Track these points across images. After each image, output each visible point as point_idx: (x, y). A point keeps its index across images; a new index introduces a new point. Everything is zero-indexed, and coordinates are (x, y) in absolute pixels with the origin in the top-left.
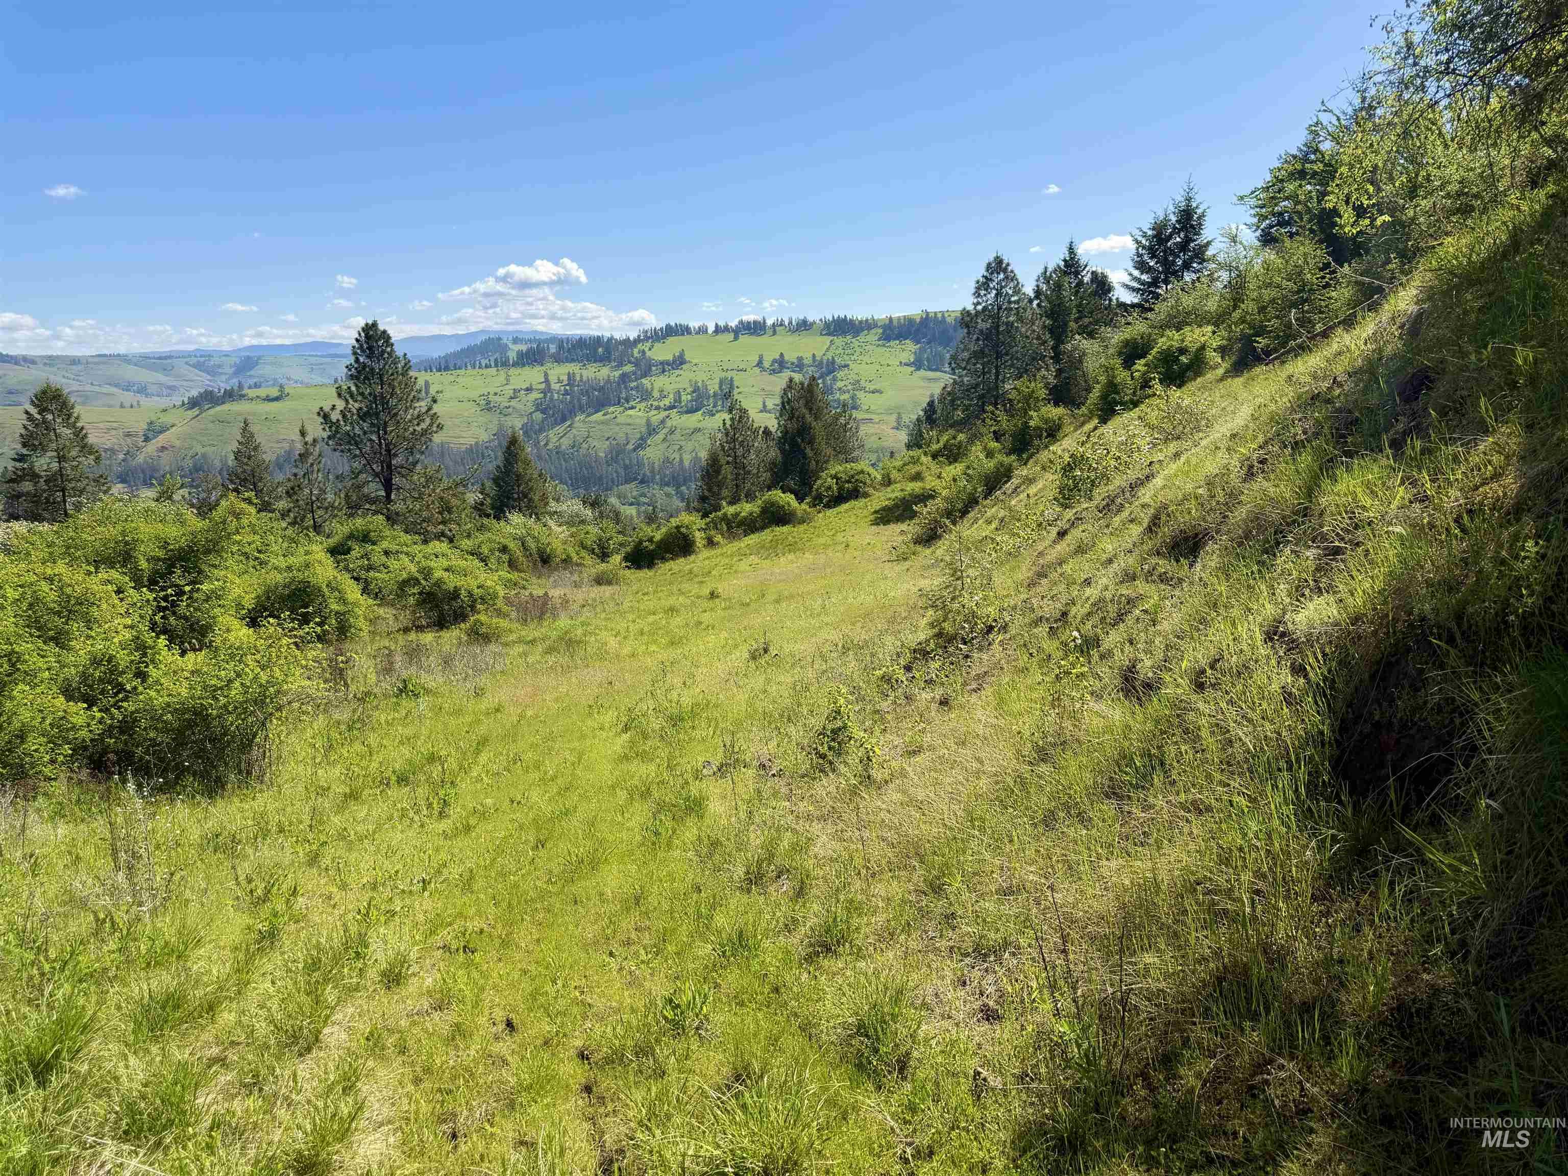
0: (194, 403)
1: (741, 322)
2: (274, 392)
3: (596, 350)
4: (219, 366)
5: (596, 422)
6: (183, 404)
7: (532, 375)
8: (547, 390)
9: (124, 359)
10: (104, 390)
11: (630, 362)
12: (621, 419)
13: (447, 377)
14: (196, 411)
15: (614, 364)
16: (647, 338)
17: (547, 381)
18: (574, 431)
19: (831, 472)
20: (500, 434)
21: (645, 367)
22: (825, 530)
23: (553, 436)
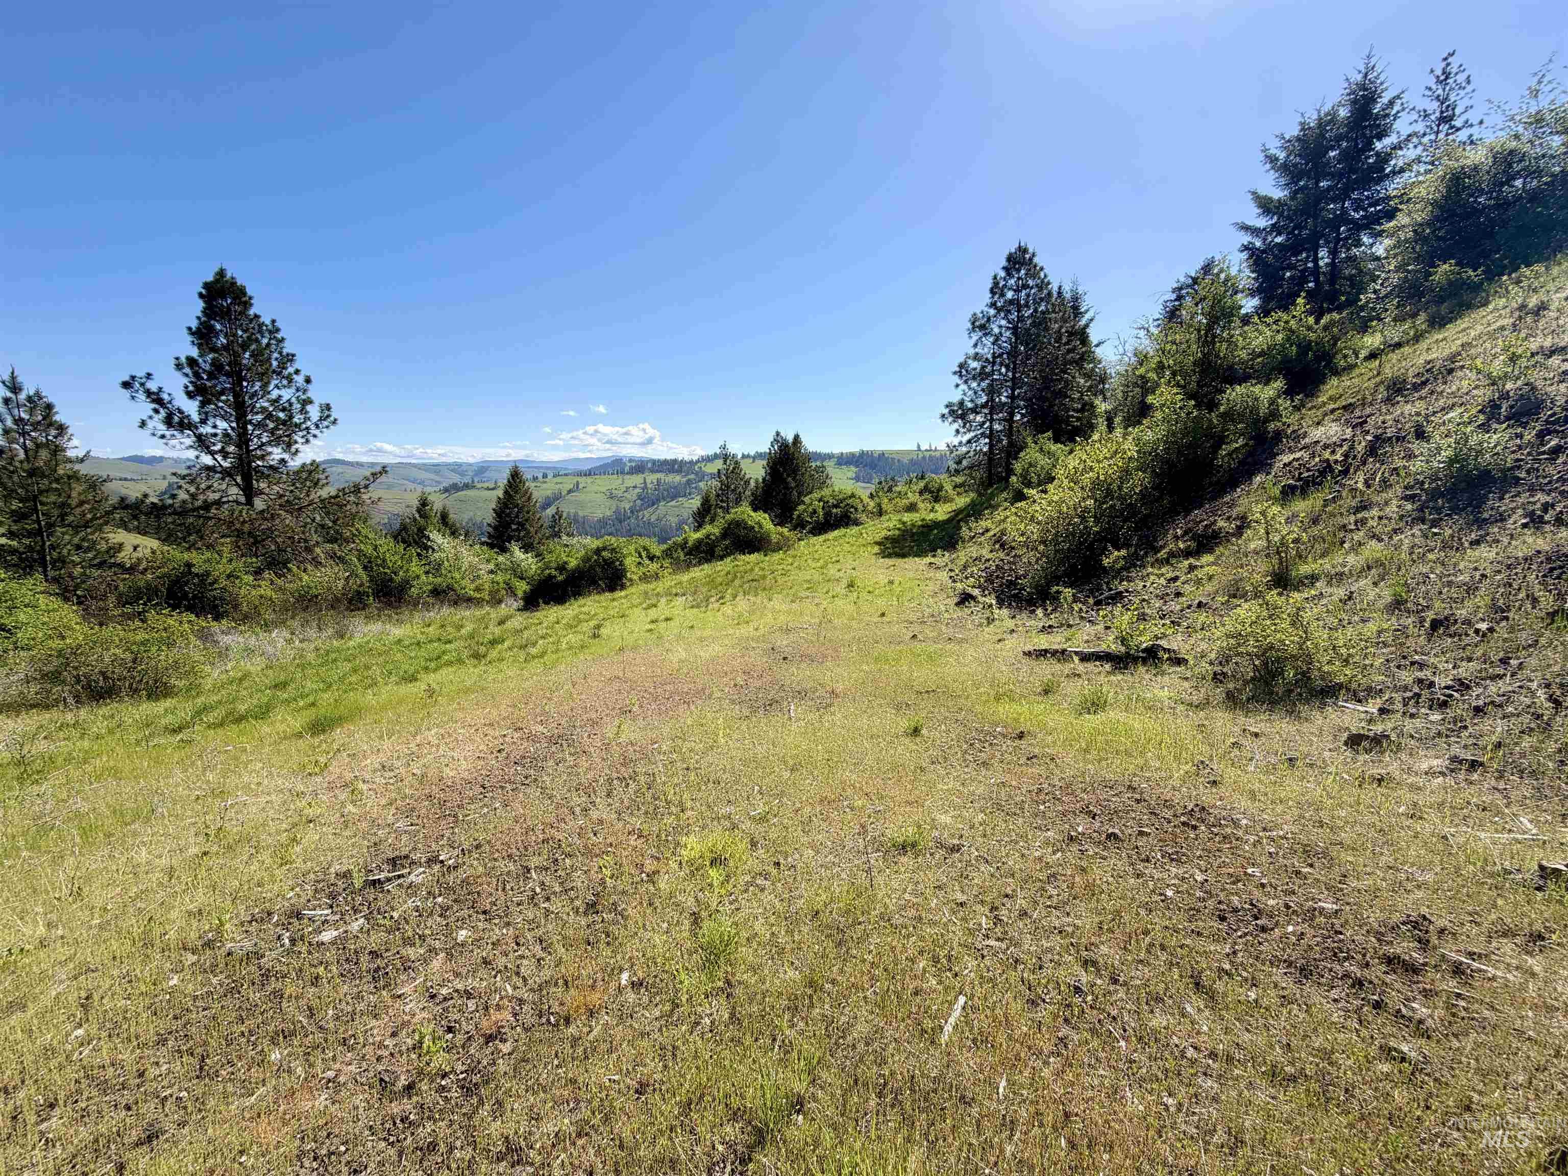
0: (446, 490)
1: (756, 453)
2: (491, 485)
4: (466, 471)
5: (672, 507)
6: (440, 491)
7: (637, 479)
8: (645, 487)
9: (414, 466)
10: (398, 482)
11: (692, 473)
12: (686, 505)
13: (589, 480)
14: (446, 495)
15: (684, 474)
16: (703, 460)
17: (645, 482)
18: (659, 511)
19: (816, 495)
20: (617, 512)
21: (701, 476)
22: (809, 561)
23: (648, 514)
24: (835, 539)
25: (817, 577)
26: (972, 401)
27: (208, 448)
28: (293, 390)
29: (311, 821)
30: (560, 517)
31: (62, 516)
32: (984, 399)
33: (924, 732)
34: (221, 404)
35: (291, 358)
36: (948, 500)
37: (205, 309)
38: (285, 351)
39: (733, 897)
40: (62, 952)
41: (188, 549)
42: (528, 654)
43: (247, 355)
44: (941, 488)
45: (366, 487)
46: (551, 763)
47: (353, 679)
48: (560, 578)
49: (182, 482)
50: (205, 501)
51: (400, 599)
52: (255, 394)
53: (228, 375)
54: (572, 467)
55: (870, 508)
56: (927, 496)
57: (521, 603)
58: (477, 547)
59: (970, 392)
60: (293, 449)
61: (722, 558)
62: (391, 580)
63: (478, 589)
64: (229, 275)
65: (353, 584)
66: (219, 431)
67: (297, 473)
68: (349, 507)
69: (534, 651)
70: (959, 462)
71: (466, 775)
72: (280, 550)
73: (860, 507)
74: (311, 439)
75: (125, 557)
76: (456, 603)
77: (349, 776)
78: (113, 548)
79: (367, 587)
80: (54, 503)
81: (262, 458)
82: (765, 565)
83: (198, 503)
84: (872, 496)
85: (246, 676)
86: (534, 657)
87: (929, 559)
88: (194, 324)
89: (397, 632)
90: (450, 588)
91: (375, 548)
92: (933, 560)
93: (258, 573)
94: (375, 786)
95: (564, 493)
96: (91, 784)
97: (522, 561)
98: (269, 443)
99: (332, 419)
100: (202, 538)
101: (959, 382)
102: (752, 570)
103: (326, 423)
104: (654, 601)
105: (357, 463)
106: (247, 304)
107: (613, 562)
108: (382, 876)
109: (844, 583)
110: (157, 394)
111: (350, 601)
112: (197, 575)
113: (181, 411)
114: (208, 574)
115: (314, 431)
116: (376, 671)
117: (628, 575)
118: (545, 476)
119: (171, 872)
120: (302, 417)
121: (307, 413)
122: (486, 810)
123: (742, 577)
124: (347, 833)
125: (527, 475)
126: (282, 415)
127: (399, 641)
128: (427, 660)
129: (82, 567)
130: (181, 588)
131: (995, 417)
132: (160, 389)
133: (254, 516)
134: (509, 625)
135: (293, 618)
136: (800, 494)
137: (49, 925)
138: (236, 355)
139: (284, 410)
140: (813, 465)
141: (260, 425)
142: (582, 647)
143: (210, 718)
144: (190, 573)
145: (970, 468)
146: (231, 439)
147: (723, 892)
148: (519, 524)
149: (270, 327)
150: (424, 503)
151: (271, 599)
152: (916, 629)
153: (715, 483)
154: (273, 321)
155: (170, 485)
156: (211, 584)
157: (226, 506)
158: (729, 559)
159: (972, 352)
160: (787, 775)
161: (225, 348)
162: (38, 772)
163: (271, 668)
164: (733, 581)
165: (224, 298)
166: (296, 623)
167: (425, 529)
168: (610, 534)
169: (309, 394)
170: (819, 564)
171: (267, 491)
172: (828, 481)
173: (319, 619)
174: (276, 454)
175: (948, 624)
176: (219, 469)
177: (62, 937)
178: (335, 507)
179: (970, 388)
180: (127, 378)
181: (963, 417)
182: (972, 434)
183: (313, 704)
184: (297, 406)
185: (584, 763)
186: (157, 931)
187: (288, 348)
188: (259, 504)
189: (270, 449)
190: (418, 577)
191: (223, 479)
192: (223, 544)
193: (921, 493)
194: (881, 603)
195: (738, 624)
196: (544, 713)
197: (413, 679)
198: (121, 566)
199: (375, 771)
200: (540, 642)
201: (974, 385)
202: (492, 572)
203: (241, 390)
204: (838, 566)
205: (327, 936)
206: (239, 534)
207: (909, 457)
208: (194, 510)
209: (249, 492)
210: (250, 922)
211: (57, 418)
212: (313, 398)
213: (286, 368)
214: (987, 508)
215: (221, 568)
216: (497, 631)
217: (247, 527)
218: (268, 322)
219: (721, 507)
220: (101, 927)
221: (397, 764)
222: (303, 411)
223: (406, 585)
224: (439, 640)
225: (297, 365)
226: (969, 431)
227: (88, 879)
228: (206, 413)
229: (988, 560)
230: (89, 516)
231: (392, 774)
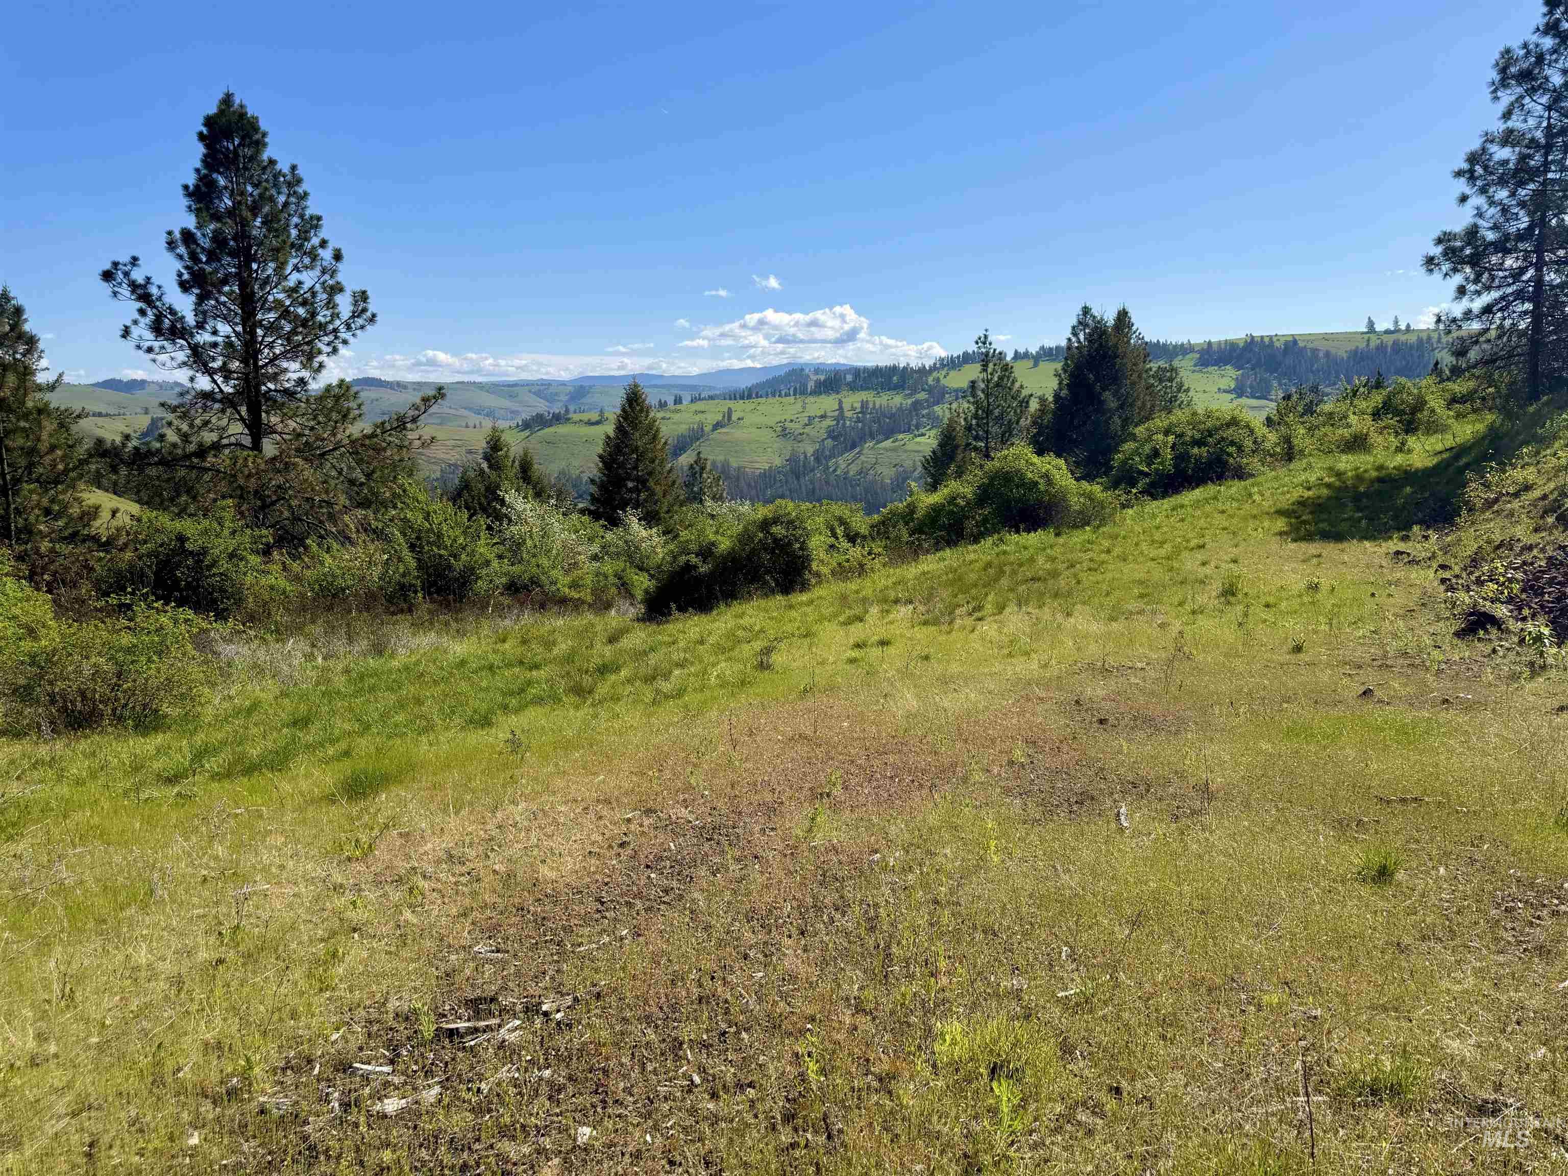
0: (526, 425)
1: (1042, 348)
2: (595, 417)
3: (891, 378)
4: (556, 394)
5: (886, 449)
6: (518, 426)
7: (828, 403)
8: (841, 417)
9: (480, 386)
10: (458, 413)
11: (923, 390)
12: (910, 446)
13: (749, 405)
14: (527, 433)
15: (907, 392)
16: (943, 366)
17: (841, 408)
18: (862, 457)
19: (1160, 422)
20: (792, 460)
21: (939, 394)
22: (1144, 546)
23: (842, 463)
24: (1197, 504)
25: (1158, 574)
26: (1495, 227)
27: (205, 365)
28: (317, 272)
29: (355, 930)
30: (703, 469)
31: (30, 467)
32: (1524, 222)
33: (1400, 876)
34: (223, 299)
35: (315, 222)
36: (1434, 428)
37: (205, 156)
38: (308, 213)
39: (1034, 1137)
40: (57, 1077)
41: (179, 515)
42: (658, 691)
43: (258, 222)
44: (1420, 404)
45: (414, 420)
46: (703, 871)
47: (400, 718)
48: (704, 569)
49: (170, 417)
50: (200, 445)
51: (461, 597)
52: (266, 281)
53: (232, 254)
54: (722, 386)
55: (1268, 445)
56: (1391, 420)
57: (642, 609)
58: (575, 516)
59: (1492, 211)
60: (316, 365)
61: (976, 539)
62: (450, 567)
63: (574, 585)
64: (237, 101)
65: (396, 573)
66: (220, 339)
67: (321, 399)
68: (389, 453)
69: (666, 686)
70: (1461, 353)
71: (572, 879)
72: (296, 519)
73: (1248, 443)
74: (340, 346)
75: (101, 526)
76: (543, 606)
77: (402, 866)
78: (88, 513)
79: (415, 578)
80: (22, 449)
81: (274, 377)
82: (1057, 552)
83: (192, 448)
84: (1269, 422)
85: (255, 706)
86: (667, 697)
87: (1394, 545)
88: (191, 180)
89: (459, 648)
90: (535, 581)
91: (427, 516)
92: (1402, 546)
93: (267, 552)
94: (439, 886)
95: (707, 429)
96: (75, 847)
97: (642, 540)
98: (284, 355)
99: (369, 314)
100: (194, 498)
101: (1468, 190)
102: (1032, 560)
103: (360, 321)
104: (857, 611)
105: (398, 384)
106: (259, 145)
107: (790, 544)
108: (462, 1025)
109: (1216, 587)
110: (144, 287)
111: (390, 599)
112: (191, 553)
113: (173, 312)
114: (204, 551)
115: (343, 335)
116: (430, 708)
117: (814, 566)
118: (678, 401)
119: (178, 982)
120: (328, 313)
121: (335, 306)
122: (606, 939)
123: (1014, 572)
124: (405, 953)
125: (651, 398)
126: (301, 311)
127: (463, 663)
128: (504, 694)
129: (51, 541)
130: (172, 572)
131: (1548, 257)
132: (148, 279)
133: (263, 466)
134: (626, 643)
135: (313, 622)
136: (1126, 422)
137: (41, 1037)
138: (244, 224)
139: (304, 303)
140: (1154, 366)
141: (272, 328)
142: (743, 683)
143: (211, 764)
144: (184, 550)
145: (1489, 361)
146: (235, 350)
147: (1018, 1125)
148: (638, 479)
149: (289, 178)
150: (495, 446)
151: (284, 592)
152: (1371, 678)
153: (966, 406)
154: (294, 168)
155: (154, 422)
156: (209, 567)
157: (227, 451)
158: (990, 541)
159: (1498, 127)
160: (1122, 933)
161: (231, 213)
162: (14, 825)
163: (287, 695)
164: (996, 580)
165: (230, 138)
166: (317, 629)
167: (498, 487)
168: (782, 497)
169: (340, 277)
170: (1162, 552)
171: (279, 428)
172: (1182, 396)
173: (348, 625)
174: (293, 370)
175: (1440, 671)
176: (219, 396)
177: (56, 1056)
178: (371, 452)
179: (1492, 203)
180: (108, 266)
181: (1474, 261)
182: (1495, 295)
183: (347, 753)
184: (322, 297)
185: (757, 878)
186: (170, 1065)
187: (312, 208)
188: (269, 448)
189: (285, 364)
190: (488, 563)
191: (223, 411)
192: (223, 509)
193: (1376, 415)
194: (1293, 627)
195: (1010, 655)
196: (689, 788)
197: (485, 722)
198: (95, 539)
199: (438, 862)
200: (677, 672)
201: (1502, 194)
202: (595, 558)
203: (250, 275)
204: (1200, 556)
205: (392, 1105)
206: (241, 494)
207: (1351, 347)
208: (187, 457)
209: (257, 430)
210: (284, 1070)
211: (27, 327)
212: (344, 283)
213: (307, 239)
214: (1526, 443)
215: (220, 546)
216: (608, 651)
217: (253, 483)
218: (286, 170)
219: (976, 449)
220: (100, 1048)
221: (471, 853)
222: (330, 304)
223: (467, 577)
224: (521, 663)
225: (323, 234)
226: (1488, 288)
227: (81, 978)
228: (204, 313)
229: (1530, 548)
230: (61, 467)
231: (464, 869)
